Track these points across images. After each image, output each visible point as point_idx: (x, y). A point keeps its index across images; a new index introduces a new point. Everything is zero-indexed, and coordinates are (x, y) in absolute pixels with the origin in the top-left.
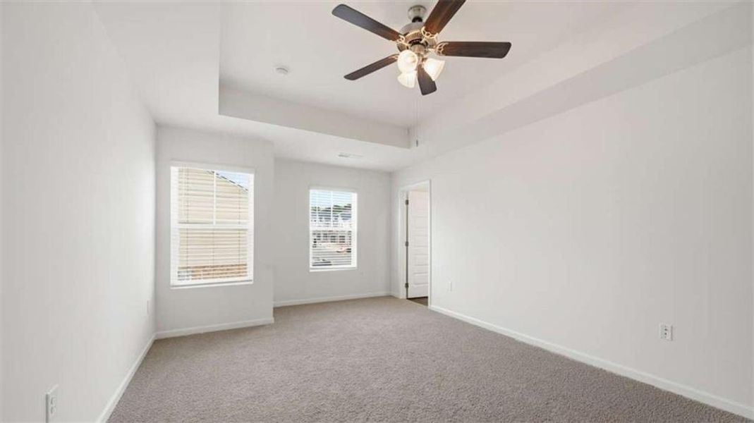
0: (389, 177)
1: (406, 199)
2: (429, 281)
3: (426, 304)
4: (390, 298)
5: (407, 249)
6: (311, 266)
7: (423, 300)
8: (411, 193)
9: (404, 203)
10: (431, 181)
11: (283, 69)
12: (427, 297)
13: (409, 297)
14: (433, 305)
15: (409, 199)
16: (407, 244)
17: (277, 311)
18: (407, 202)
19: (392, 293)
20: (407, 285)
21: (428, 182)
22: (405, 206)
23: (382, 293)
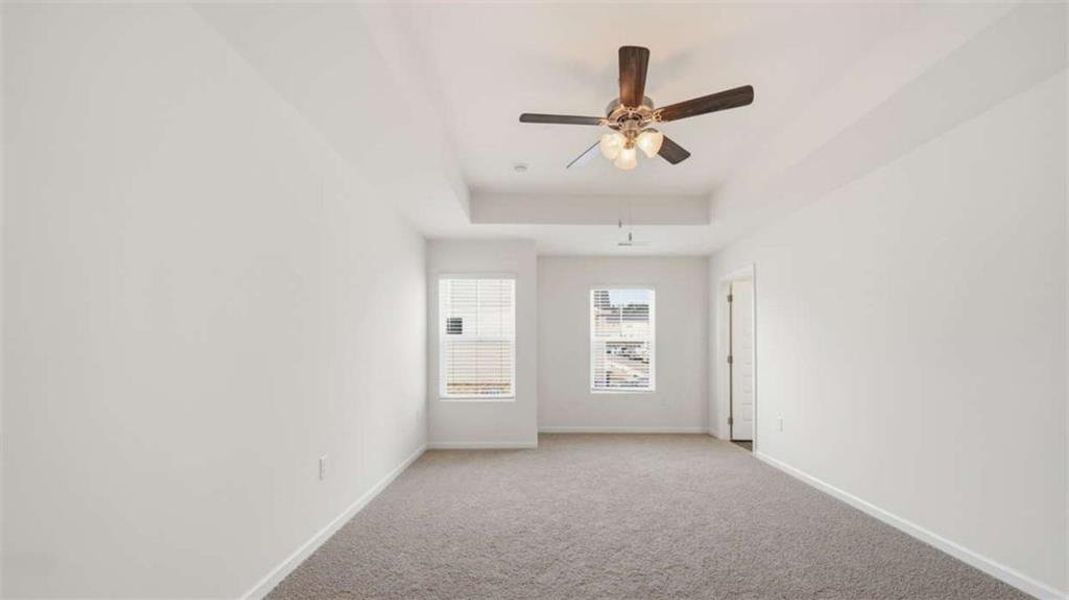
0: (705, 263)
1: (729, 294)
2: (754, 417)
3: (751, 449)
4: (708, 436)
5: (731, 367)
6: (592, 386)
7: (747, 443)
8: (734, 284)
9: (726, 299)
10: (754, 265)
11: (521, 167)
12: (751, 441)
13: (734, 438)
14: (760, 452)
15: (733, 293)
16: (730, 360)
17: (543, 436)
18: (730, 298)
19: (712, 431)
20: (731, 421)
21: (752, 267)
22: (728, 304)
23: (696, 429)
